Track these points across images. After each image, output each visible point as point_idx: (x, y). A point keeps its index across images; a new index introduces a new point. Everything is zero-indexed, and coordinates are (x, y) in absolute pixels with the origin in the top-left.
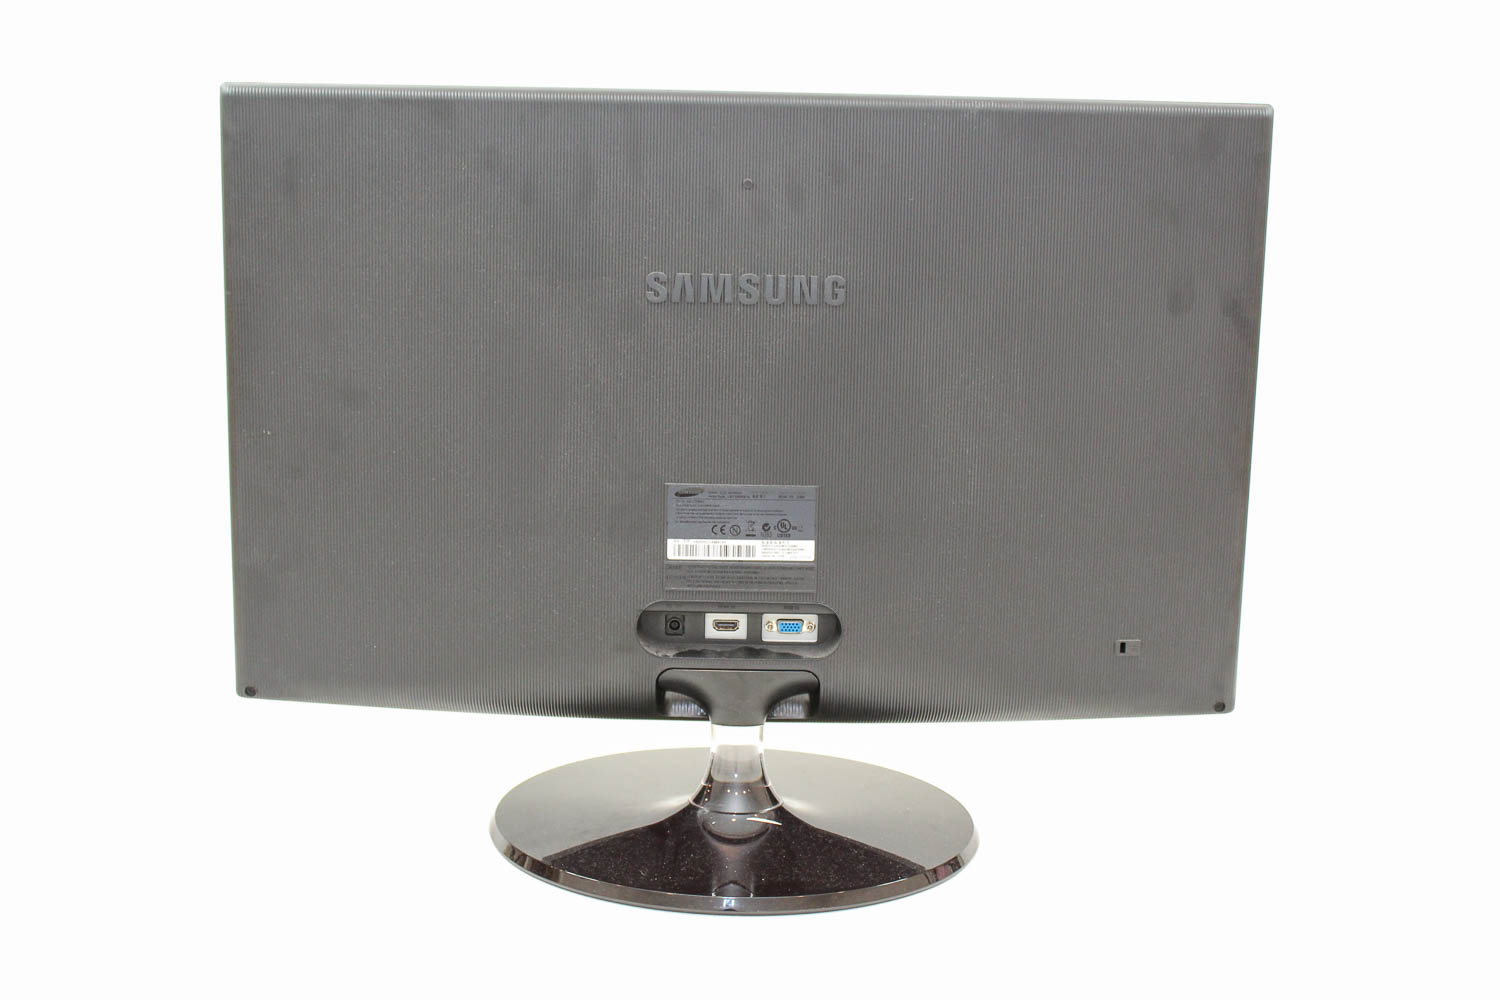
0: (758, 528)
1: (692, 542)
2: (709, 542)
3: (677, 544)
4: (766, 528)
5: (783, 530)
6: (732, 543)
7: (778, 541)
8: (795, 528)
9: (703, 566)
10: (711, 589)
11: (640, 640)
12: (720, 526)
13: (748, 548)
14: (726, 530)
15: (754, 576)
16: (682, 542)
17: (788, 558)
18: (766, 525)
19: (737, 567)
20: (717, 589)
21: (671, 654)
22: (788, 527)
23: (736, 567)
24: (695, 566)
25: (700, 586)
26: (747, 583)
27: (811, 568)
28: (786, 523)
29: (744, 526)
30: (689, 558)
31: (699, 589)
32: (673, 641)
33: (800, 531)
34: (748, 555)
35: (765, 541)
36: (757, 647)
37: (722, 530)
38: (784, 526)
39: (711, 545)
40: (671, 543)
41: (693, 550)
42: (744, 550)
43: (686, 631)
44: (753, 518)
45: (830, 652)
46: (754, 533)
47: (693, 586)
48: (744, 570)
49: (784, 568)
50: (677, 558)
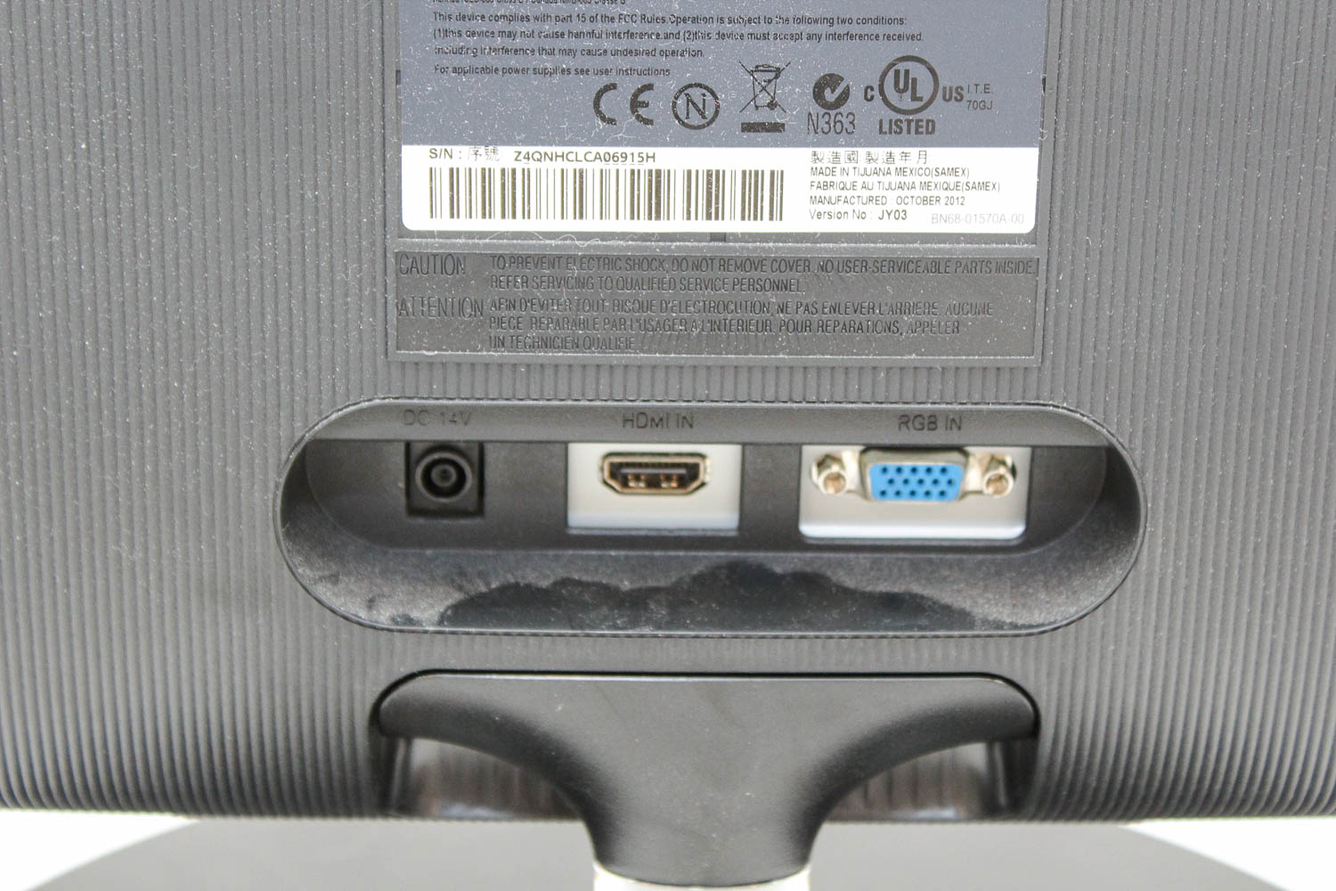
0: (796, 94)
1: (505, 157)
2: (586, 158)
3: (443, 165)
4: (830, 96)
5: (906, 102)
6: (678, 160)
7: (880, 152)
8: (956, 95)
9: (555, 260)
10: (595, 356)
11: (298, 559)
12: (628, 86)
13: (752, 180)
14: (658, 105)
15: (773, 298)
16: (464, 157)
17: (920, 221)
18: (830, 81)
19: (699, 263)
20: (615, 357)
21: (428, 609)
22: (925, 90)
23: (697, 266)
24: (520, 260)
25: (547, 344)
26: (743, 324)
27: (1023, 265)
28: (917, 71)
29: (734, 93)
30: (497, 224)
31: (542, 355)
32: (438, 542)
33: (983, 106)
34: (751, 209)
35: (826, 152)
36: (782, 562)
37: (635, 104)
38: (907, 85)
39: (593, 169)
40: (416, 161)
41: (514, 194)
42: (732, 195)
43: (491, 500)
44: (773, 53)
45: (1088, 601)
46: (775, 117)
47: (515, 344)
48: (731, 275)
49: (901, 265)
50: (444, 223)
